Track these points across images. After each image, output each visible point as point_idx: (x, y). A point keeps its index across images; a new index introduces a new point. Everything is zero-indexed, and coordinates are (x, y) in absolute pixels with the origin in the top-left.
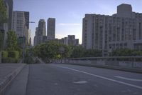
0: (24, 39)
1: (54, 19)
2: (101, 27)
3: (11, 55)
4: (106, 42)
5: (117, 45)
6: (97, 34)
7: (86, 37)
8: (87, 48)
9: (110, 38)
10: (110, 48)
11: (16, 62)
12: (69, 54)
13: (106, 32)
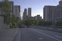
0: (18, 18)
1: (31, 8)
2: (52, 11)
3: (14, 25)
4: (54, 18)
5: (59, 19)
6: (50, 14)
7: (45, 16)
8: (46, 21)
9: (56, 16)
10: (56, 20)
11: (16, 27)
12: (37, 24)
13: (54, 13)
